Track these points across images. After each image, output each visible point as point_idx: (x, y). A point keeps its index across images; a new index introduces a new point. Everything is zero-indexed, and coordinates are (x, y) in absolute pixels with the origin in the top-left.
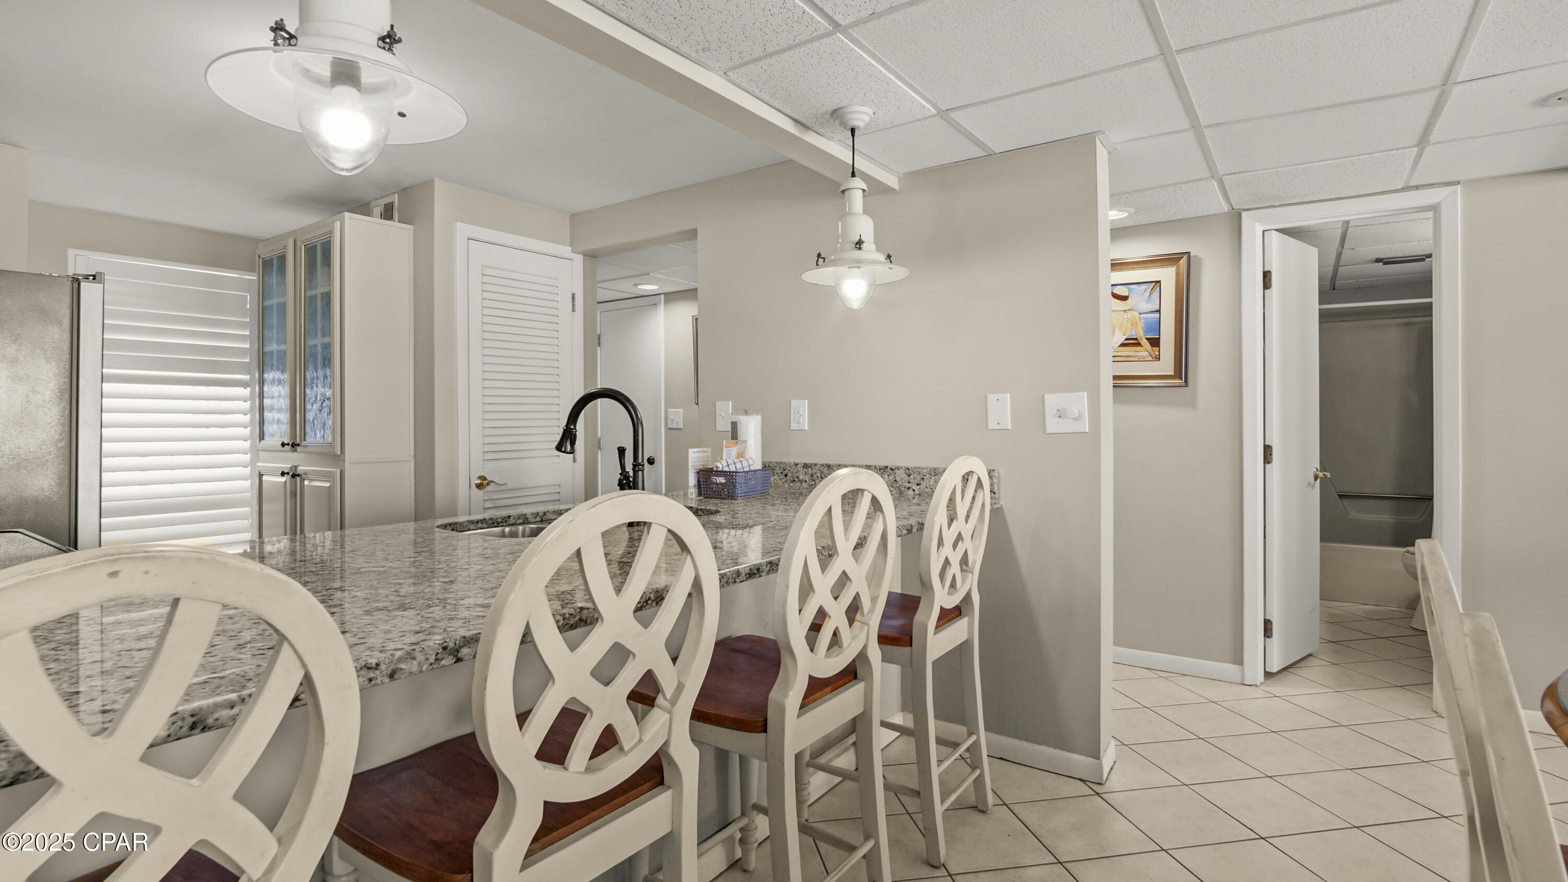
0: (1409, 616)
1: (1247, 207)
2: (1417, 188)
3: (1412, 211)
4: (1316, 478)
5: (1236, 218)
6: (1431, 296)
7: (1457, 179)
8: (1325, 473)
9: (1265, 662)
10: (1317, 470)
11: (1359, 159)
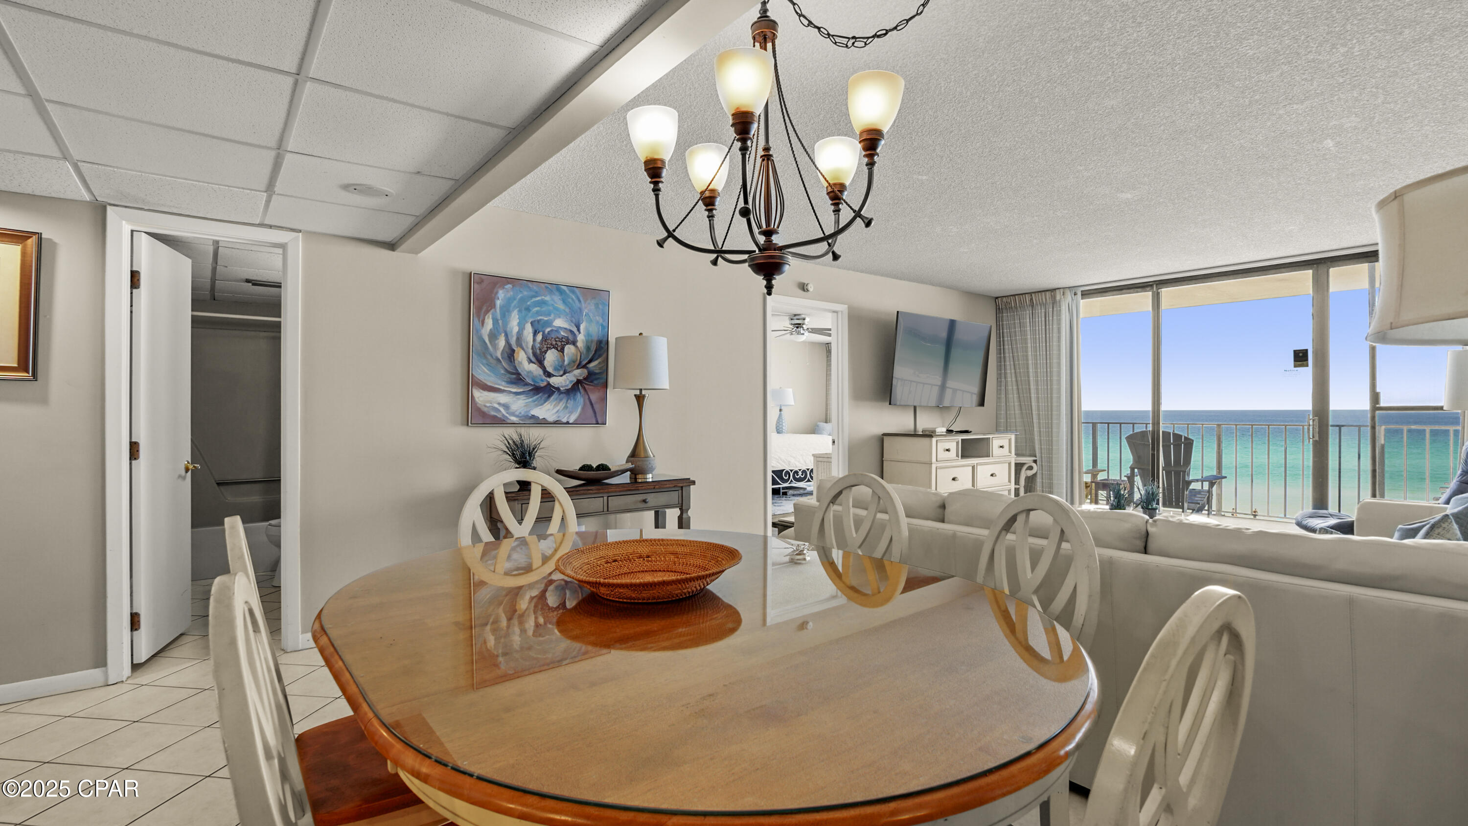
0: (269, 577)
1: (112, 202)
2: (271, 227)
3: (268, 245)
4: (187, 470)
5: (99, 211)
6: (280, 317)
7: (300, 228)
8: (196, 465)
9: (132, 655)
10: (188, 462)
11: (219, 188)
